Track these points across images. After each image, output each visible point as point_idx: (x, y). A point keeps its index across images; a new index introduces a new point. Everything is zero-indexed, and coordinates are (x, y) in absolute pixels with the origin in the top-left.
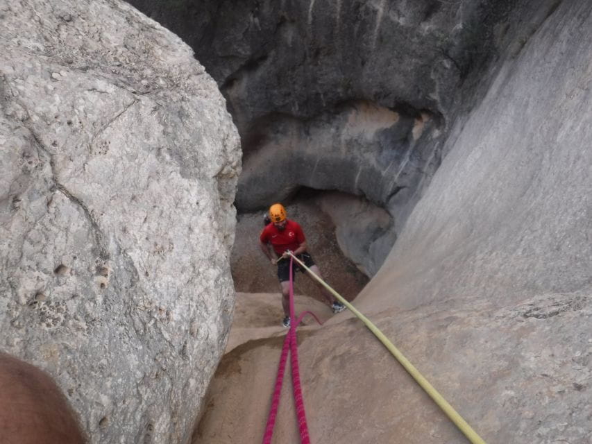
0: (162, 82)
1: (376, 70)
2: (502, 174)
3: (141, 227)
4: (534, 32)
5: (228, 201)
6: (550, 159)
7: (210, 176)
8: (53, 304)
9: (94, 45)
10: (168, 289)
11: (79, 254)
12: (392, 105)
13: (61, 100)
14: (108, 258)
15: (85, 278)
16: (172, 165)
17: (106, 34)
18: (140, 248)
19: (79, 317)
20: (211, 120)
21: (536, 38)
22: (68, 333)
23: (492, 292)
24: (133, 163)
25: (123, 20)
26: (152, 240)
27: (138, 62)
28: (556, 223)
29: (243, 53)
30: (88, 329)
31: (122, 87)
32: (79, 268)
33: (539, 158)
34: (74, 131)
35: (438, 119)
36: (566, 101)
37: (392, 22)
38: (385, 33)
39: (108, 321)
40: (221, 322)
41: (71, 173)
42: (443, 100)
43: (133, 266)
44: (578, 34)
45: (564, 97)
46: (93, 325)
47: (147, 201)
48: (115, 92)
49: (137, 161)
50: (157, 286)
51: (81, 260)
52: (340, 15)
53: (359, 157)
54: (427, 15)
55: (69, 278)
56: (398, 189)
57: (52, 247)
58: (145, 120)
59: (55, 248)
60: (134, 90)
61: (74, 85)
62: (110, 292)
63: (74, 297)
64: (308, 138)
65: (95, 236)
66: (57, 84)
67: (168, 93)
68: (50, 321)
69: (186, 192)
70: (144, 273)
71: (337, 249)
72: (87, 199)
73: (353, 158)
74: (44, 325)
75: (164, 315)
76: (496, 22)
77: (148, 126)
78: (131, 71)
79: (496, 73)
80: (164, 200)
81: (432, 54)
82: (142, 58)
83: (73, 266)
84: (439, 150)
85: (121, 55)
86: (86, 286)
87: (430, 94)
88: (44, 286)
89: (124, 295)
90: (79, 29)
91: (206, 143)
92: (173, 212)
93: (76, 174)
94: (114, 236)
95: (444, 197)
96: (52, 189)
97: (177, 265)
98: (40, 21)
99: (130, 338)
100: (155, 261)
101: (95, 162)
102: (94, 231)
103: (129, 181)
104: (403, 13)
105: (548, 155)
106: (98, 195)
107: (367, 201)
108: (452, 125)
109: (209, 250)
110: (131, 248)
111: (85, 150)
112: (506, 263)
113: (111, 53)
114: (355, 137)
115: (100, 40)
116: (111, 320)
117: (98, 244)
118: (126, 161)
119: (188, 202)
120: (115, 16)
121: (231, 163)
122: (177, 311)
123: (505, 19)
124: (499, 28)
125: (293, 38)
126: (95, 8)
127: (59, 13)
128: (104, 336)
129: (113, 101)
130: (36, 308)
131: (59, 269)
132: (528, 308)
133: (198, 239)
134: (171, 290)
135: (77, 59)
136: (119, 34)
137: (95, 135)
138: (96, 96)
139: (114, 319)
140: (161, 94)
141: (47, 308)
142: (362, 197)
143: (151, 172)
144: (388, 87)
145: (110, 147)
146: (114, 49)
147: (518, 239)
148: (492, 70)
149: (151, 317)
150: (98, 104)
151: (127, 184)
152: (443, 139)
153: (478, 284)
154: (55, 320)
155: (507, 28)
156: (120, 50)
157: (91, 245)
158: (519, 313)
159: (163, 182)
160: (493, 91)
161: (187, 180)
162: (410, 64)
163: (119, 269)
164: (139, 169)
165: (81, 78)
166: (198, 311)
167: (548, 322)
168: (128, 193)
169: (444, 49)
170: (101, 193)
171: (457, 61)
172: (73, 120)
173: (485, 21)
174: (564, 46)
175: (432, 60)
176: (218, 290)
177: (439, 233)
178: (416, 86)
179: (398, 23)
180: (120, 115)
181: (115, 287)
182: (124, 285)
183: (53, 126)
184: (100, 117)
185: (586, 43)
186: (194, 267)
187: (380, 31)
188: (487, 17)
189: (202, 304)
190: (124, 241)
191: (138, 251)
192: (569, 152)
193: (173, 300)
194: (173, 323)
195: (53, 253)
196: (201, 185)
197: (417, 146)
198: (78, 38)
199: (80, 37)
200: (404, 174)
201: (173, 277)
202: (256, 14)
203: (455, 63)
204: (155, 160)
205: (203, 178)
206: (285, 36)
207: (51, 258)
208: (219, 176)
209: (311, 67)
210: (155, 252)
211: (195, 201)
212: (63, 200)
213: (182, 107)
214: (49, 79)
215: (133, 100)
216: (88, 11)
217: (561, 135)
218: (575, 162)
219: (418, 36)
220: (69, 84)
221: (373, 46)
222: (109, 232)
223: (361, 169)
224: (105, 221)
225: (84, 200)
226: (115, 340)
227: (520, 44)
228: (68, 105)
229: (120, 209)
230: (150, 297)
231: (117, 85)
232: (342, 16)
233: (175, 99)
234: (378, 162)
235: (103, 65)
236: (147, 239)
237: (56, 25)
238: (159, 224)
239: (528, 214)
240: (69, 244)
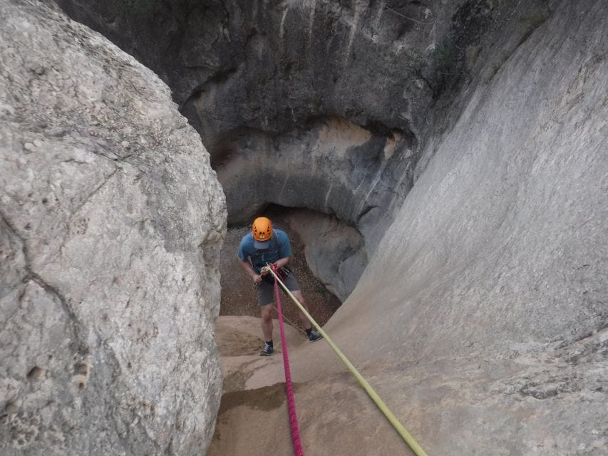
0: (143, 141)
1: (348, 87)
2: (477, 202)
3: (123, 312)
4: (506, 58)
5: (213, 267)
6: (526, 191)
7: (196, 246)
8: (25, 415)
9: (70, 102)
10: (153, 380)
11: (54, 352)
12: (364, 123)
13: (35, 175)
14: (88, 352)
15: (62, 380)
16: (156, 238)
17: (82, 88)
18: (123, 337)
19: (55, 427)
20: (195, 182)
21: (509, 65)
22: (43, 448)
23: (471, 333)
24: (114, 241)
25: (100, 69)
26: (134, 326)
27: (117, 120)
28: (533, 261)
29: (212, 64)
30: (65, 440)
31: (102, 154)
32: (55, 368)
33: (515, 188)
34: (50, 211)
35: (410, 138)
36: (540, 133)
37: (365, 39)
38: (359, 50)
39: (87, 427)
40: (208, 409)
41: (46, 259)
42: (415, 119)
43: (114, 358)
44: (550, 65)
45: (539, 129)
46: (71, 435)
47: (129, 283)
48: (95, 161)
49: (119, 238)
50: (141, 378)
51: (58, 359)
52: (312, 29)
53: (330, 174)
54: (400, 34)
55: (44, 381)
56: (369, 208)
57: (25, 347)
58: (127, 191)
59: (28, 348)
60: (115, 157)
61: (49, 156)
62: (90, 392)
63: (49, 403)
64: (278, 154)
65: (73, 329)
66: (30, 156)
67: (151, 154)
68: (22, 436)
69: (171, 268)
70: (126, 365)
71: (306, 269)
72: (64, 287)
73: (323, 176)
74: (16, 442)
75: (148, 411)
76: (468, 44)
77: (131, 198)
78: (110, 130)
79: (469, 97)
80: (147, 279)
81: (405, 74)
82: (122, 114)
83: (49, 367)
84: (411, 170)
85: (99, 112)
86: (62, 388)
87: (403, 114)
88: (15, 395)
89: (105, 394)
90: (52, 83)
91: (192, 209)
92: (157, 292)
93: (52, 260)
94: (94, 326)
95: (417, 222)
96: (25, 281)
97: (163, 352)
98: (9, 78)
99: (112, 445)
100: (139, 350)
101: (73, 244)
102: (72, 323)
103: (110, 262)
104: (376, 30)
105: (523, 188)
106: (76, 281)
107: (338, 220)
108: (424, 146)
109: (195, 331)
110: (112, 338)
111: (62, 230)
112: (484, 300)
113: (88, 110)
114: (326, 154)
115: (76, 95)
116: (91, 426)
117: (77, 337)
118: (106, 238)
119: (173, 279)
120: (91, 65)
121: (216, 227)
122: (163, 404)
123: (477, 41)
124: (471, 50)
125: (264, 50)
126: (70, 57)
127: (30, 65)
128: (84, 447)
129: (93, 173)
130: (6, 423)
131: (33, 372)
132: (524, 382)
133: (184, 319)
134: (155, 381)
135: (51, 121)
136: (97, 87)
137: (73, 213)
138: (74, 168)
139: (94, 425)
140: (143, 157)
141: (19, 421)
142: (332, 216)
143: (134, 249)
144: (361, 105)
145: (89, 225)
146: (92, 105)
147: (496, 275)
148: (465, 92)
149: (134, 415)
150: (77, 177)
151: (108, 264)
152: (415, 159)
153: (456, 322)
154: (28, 435)
155: (480, 51)
156: (98, 106)
157: (68, 340)
158: (515, 388)
159: (147, 259)
160: (467, 115)
161: (172, 254)
162: (382, 82)
163: (100, 364)
164: (121, 246)
165: (58, 147)
166: (185, 401)
167: (548, 404)
168: (109, 275)
169: (418, 69)
170: (80, 279)
171: (430, 81)
172: (48, 197)
173: (457, 43)
174: (537, 76)
175: (405, 80)
176: (205, 374)
177: (413, 260)
178: (389, 105)
179: (372, 41)
180: (100, 187)
181: (95, 385)
182: (105, 382)
183: (26, 206)
184: (78, 191)
185: (559, 75)
186: (180, 352)
187: (353, 48)
188: (459, 38)
189: (189, 392)
190: (104, 331)
191: (120, 341)
192: (544, 186)
193: (158, 392)
194: (158, 419)
195: (26, 354)
196: (186, 258)
197: (388, 165)
198: (52, 95)
199: (54, 93)
200: (375, 193)
201: (158, 366)
202: (226, 25)
203: (428, 83)
204: (137, 236)
205: (187, 248)
206: (256, 48)
207: (23, 361)
208: (205, 243)
209: (281, 81)
210: (138, 340)
211: (181, 277)
212: (37, 292)
213: (165, 170)
214: (21, 151)
215: (115, 169)
216: (62, 61)
217: (535, 169)
218: (550, 197)
219: (392, 55)
220: (44, 155)
221: (346, 63)
222: (88, 321)
223: (331, 186)
224: (84, 310)
225: (61, 289)
226: (95, 450)
227: (492, 70)
228: (43, 181)
229: (100, 294)
230: (133, 392)
231: (96, 152)
232: (314, 31)
233: (158, 161)
234: (349, 180)
235: (80, 126)
236: (130, 325)
237: (27, 80)
238: (142, 307)
239: (505, 248)
240: (44, 342)
